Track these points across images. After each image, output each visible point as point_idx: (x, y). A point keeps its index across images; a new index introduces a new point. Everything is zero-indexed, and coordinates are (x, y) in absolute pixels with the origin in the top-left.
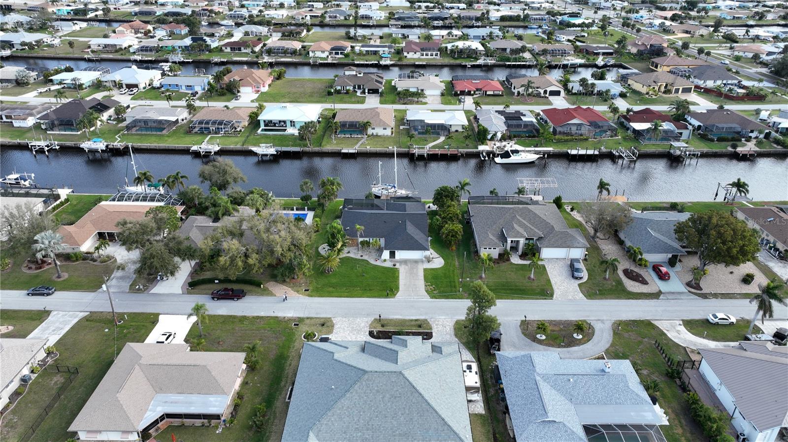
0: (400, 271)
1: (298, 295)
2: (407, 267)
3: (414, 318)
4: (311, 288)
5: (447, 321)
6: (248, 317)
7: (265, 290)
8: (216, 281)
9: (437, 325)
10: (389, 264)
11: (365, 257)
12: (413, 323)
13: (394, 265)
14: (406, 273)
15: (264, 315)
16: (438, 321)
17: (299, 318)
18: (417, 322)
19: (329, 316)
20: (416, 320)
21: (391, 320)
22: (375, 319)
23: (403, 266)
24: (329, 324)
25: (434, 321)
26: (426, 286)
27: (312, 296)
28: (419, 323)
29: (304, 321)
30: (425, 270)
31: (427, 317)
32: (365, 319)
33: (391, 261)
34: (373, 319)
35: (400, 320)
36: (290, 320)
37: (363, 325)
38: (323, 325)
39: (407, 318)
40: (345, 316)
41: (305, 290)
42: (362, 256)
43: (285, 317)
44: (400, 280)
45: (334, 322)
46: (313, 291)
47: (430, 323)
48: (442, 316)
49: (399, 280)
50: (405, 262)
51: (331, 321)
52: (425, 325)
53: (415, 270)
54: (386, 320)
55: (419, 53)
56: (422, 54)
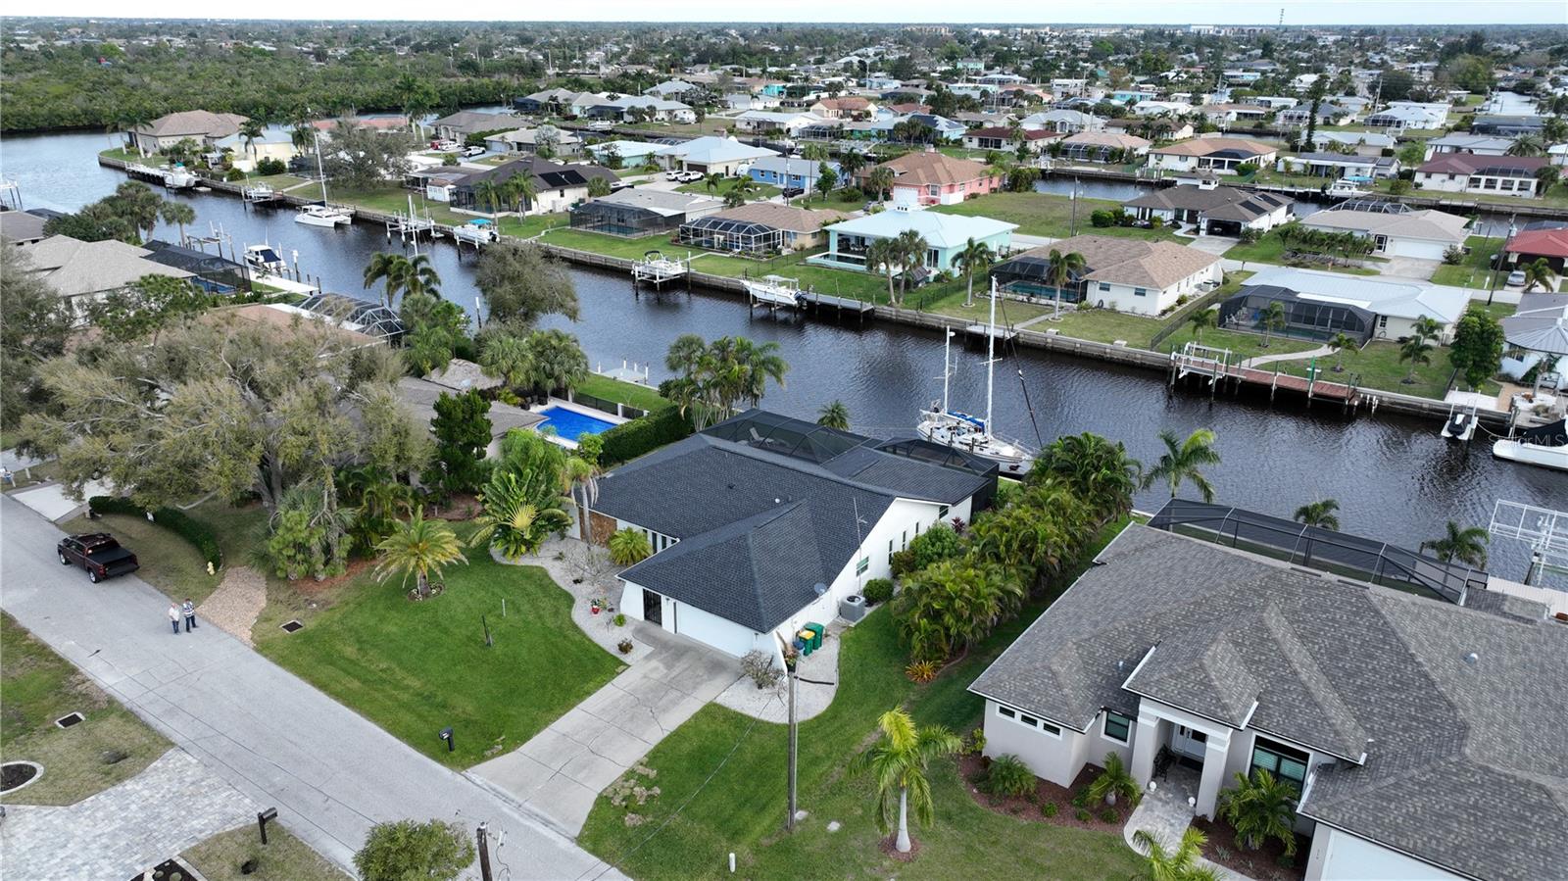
0: (620, 677)
1: (242, 630)
7: (208, 582)
8: (149, 516)
10: (607, 636)
11: (580, 589)
13: (628, 648)
14: (638, 690)
15: (61, 650)
17: (110, 700)
23: (655, 664)
24: (128, 764)
26: (628, 774)
30: (711, 709)
32: (245, 806)
33: (639, 631)
36: (85, 696)
38: (116, 760)
40: (219, 759)
41: (288, 626)
42: (577, 582)
43: (84, 683)
44: (571, 713)
45: (156, 763)
49: (569, 708)
50: (682, 651)
51: (154, 758)
53: (677, 692)
55: (1465, 179)
56: (1475, 182)
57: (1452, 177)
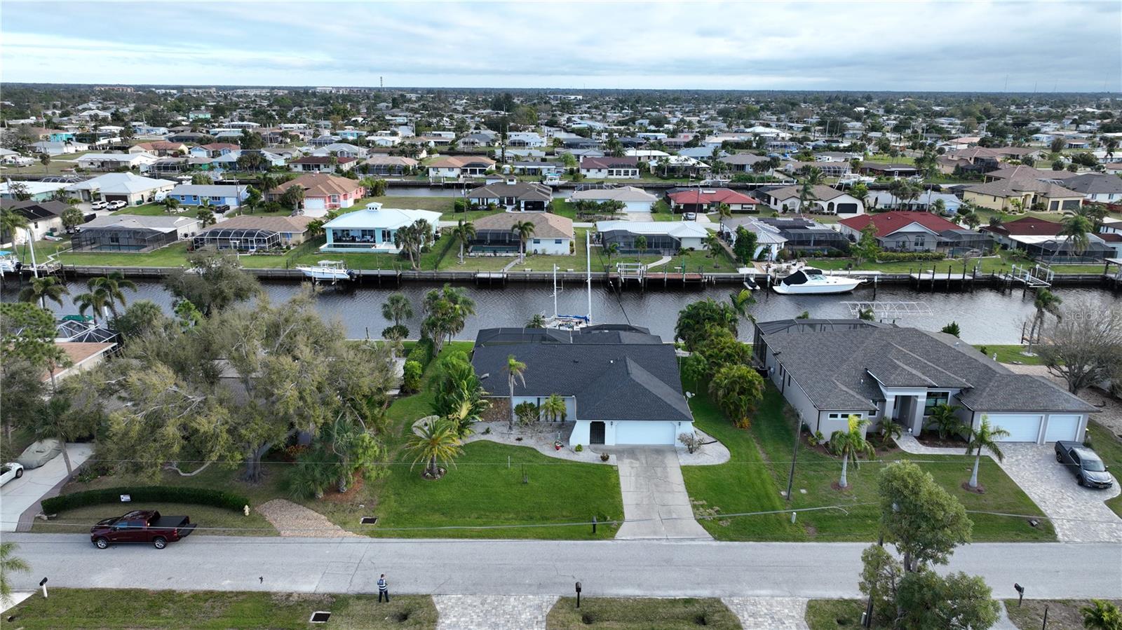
0: (620, 473)
1: (342, 533)
2: (636, 464)
3: (680, 594)
4: (381, 515)
5: (781, 603)
6: (181, 595)
7: (254, 520)
8: (125, 498)
9: (753, 615)
10: (589, 456)
11: (528, 442)
12: (679, 610)
13: (605, 458)
14: (638, 475)
15: (228, 589)
16: (755, 604)
17: (332, 596)
18: (690, 609)
19: (423, 591)
20: (688, 602)
21: (611, 601)
22: (564, 600)
23: (627, 461)
24: (421, 614)
25: (744, 605)
26: (694, 507)
27: (380, 535)
28: (696, 609)
29: (347, 605)
30: (685, 470)
31: (717, 593)
32: (533, 599)
33: (595, 450)
34: (556, 598)
35: (636, 600)
36: (307, 602)
37: (526, 616)
38: (403, 617)
39: (660, 594)
40: (473, 588)
41: (365, 521)
42: (519, 439)
43: (290, 595)
44: (624, 495)
45: (438, 607)
46: (386, 522)
47: (733, 608)
48: (761, 587)
49: (619, 493)
50: (631, 452)
51: (431, 605)
52: (716, 617)
53: (659, 470)
54: (597, 600)
55: (606, 171)
56: (611, 173)
57: (600, 171)
